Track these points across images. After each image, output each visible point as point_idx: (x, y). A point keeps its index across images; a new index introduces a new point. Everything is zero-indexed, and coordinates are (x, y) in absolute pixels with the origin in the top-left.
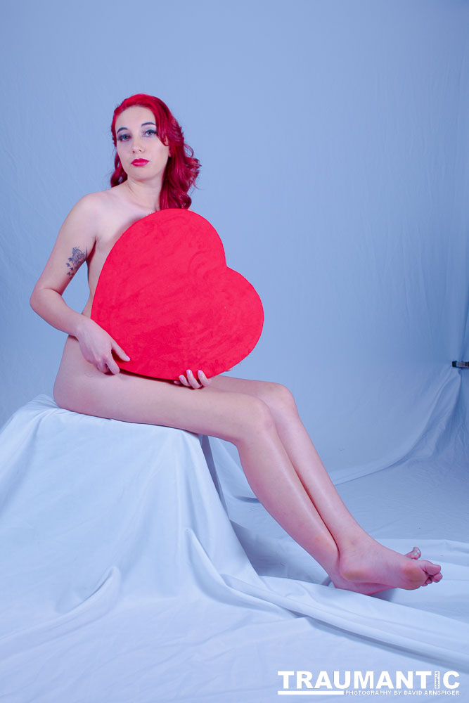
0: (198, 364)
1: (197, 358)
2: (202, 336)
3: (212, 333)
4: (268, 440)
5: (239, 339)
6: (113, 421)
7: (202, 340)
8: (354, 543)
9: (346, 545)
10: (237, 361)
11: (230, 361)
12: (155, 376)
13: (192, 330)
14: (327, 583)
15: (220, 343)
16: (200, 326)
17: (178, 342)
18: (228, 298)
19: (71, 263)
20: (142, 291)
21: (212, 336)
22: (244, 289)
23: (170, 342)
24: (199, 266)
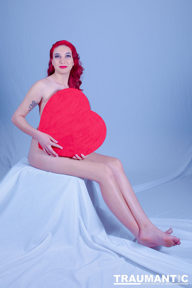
0: (81, 150)
1: (80, 148)
2: (82, 139)
3: (86, 137)
4: (111, 183)
5: (97, 139)
6: (50, 173)
7: (82, 140)
8: (145, 226)
9: (142, 227)
10: (96, 148)
11: (94, 149)
12: (64, 156)
13: (78, 137)
14: (135, 241)
15: (89, 141)
16: (81, 135)
17: (73, 142)
18: (92, 123)
19: (31, 106)
20: (58, 122)
21: (86, 139)
22: (98, 119)
23: (70, 142)
24: (79, 111)
